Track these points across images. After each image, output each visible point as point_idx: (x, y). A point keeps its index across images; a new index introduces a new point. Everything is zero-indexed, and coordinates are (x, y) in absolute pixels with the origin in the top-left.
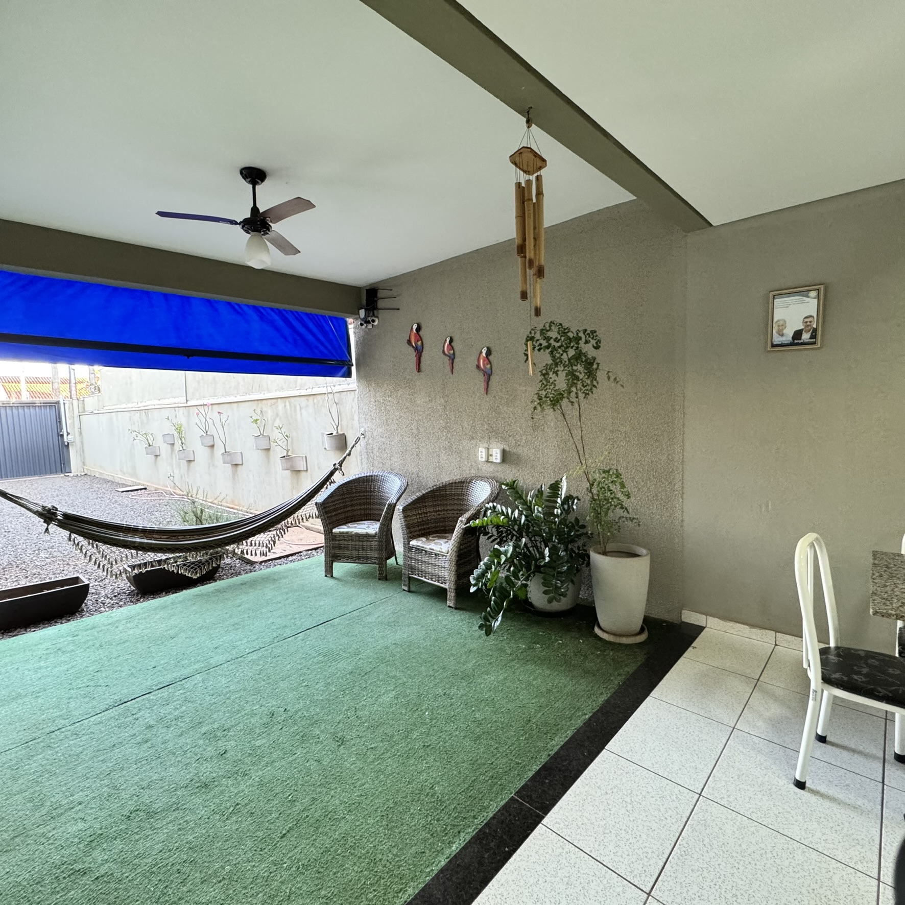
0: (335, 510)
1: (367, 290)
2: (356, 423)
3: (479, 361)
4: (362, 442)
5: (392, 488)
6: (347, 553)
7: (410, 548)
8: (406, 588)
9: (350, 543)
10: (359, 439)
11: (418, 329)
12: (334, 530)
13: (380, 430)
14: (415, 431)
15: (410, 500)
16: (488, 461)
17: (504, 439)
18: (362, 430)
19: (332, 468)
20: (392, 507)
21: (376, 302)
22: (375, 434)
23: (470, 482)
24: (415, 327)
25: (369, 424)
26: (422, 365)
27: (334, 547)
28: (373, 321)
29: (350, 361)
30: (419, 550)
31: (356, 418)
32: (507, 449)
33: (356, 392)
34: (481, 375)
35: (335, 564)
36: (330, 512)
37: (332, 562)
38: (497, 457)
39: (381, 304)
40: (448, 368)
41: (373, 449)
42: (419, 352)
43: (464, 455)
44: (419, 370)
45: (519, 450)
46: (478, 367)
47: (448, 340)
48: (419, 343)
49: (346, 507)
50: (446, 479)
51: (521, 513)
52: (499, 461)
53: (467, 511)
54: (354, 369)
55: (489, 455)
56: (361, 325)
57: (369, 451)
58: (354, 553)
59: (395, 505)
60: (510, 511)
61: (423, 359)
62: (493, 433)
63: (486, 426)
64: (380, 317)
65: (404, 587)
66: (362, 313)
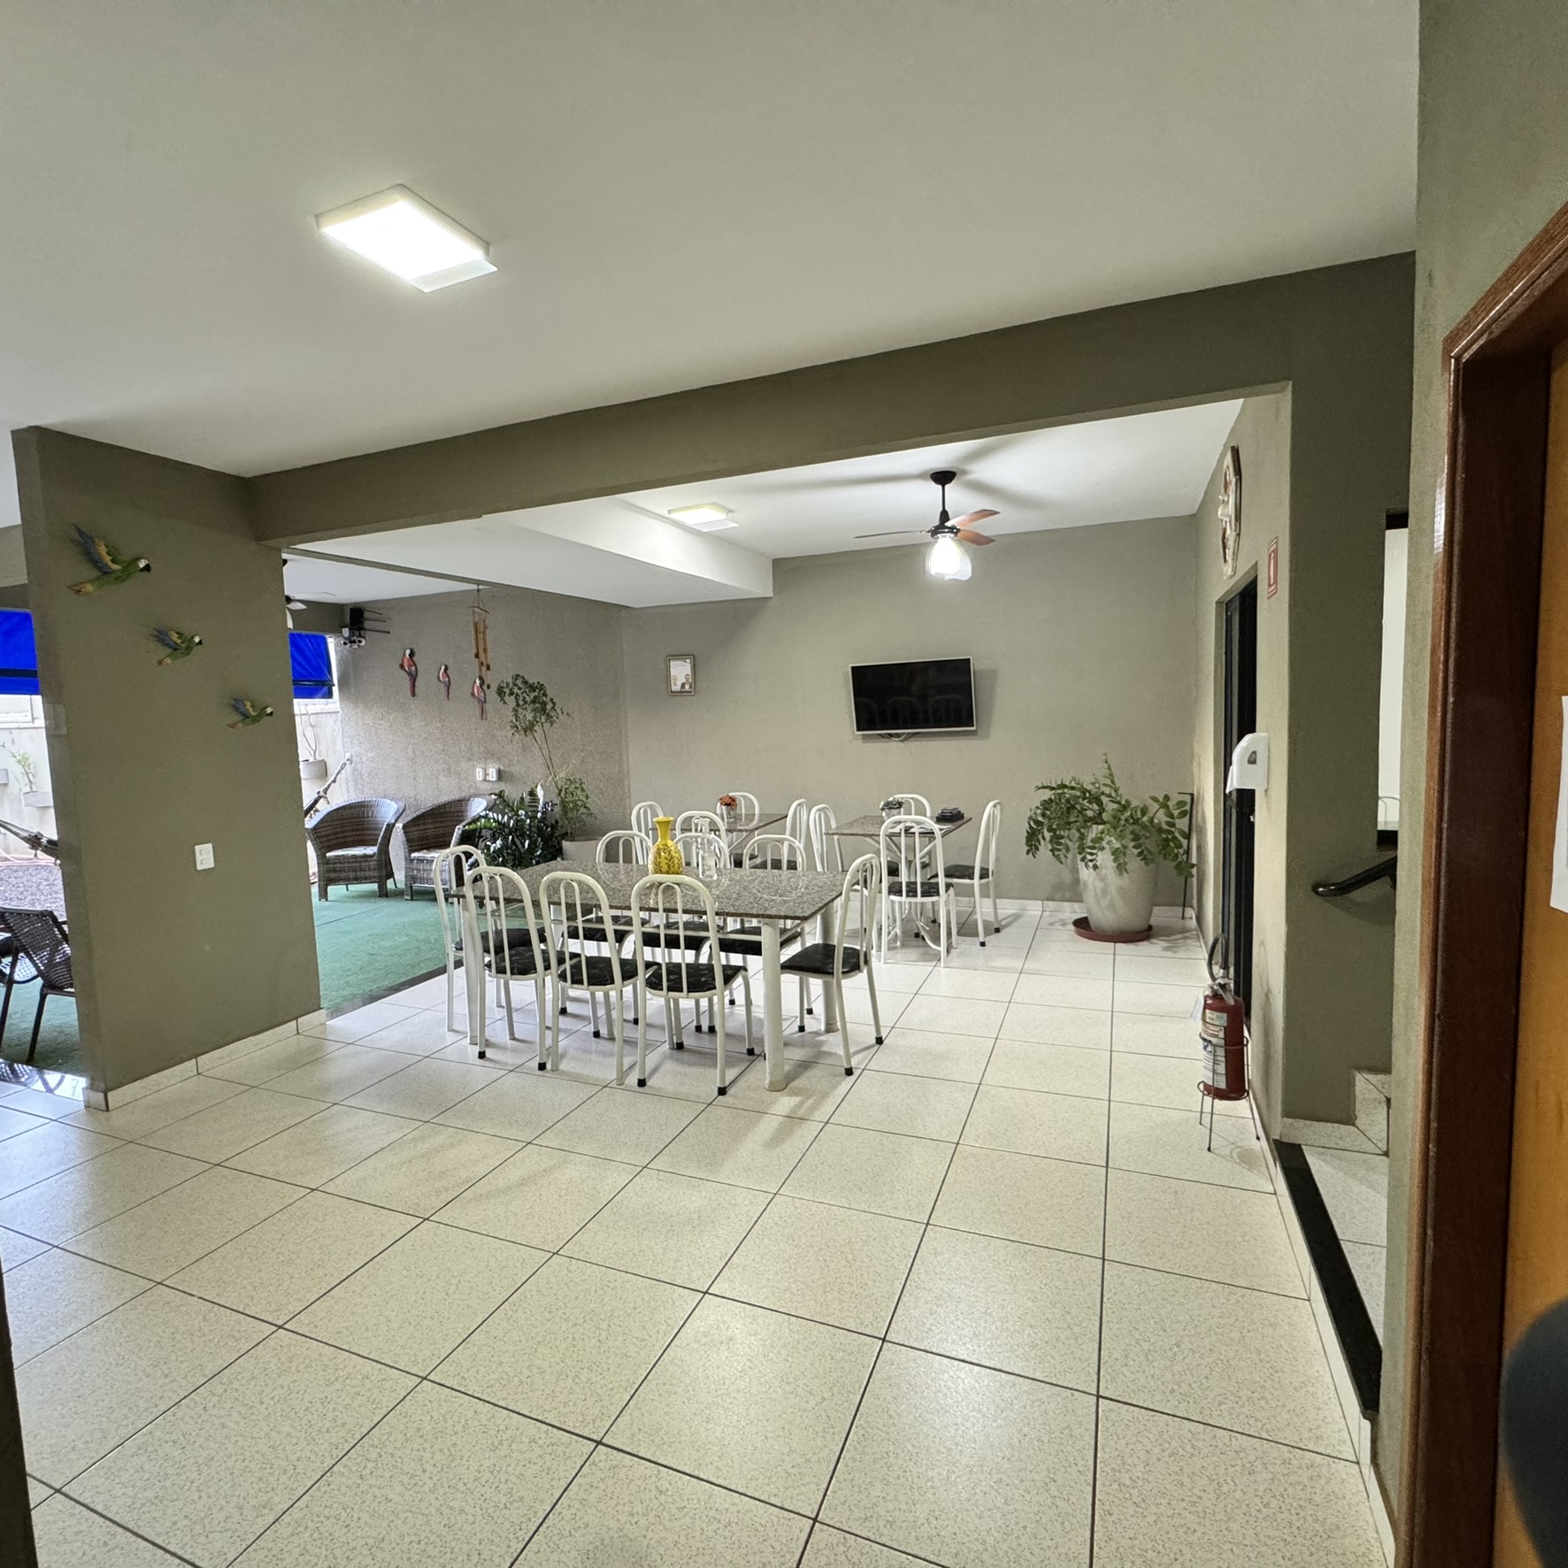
0: (326, 836)
1: (351, 609)
2: (339, 746)
3: (473, 688)
4: (348, 768)
5: (387, 811)
6: (343, 875)
7: (412, 860)
8: (409, 898)
9: (346, 865)
10: (345, 764)
11: (412, 655)
12: (328, 855)
13: (370, 755)
14: (411, 754)
15: (409, 818)
16: (485, 780)
17: (499, 760)
18: (348, 755)
19: (316, 796)
20: (390, 827)
21: (362, 622)
22: (364, 759)
23: (469, 800)
24: (408, 652)
25: (357, 749)
26: (417, 690)
27: (328, 871)
28: (360, 642)
29: (331, 681)
30: (420, 860)
31: (339, 742)
32: (502, 768)
33: (339, 715)
34: (476, 703)
35: (329, 888)
36: (322, 837)
37: (327, 885)
38: (493, 776)
39: (367, 624)
40: (444, 694)
41: (361, 774)
42: (413, 678)
43: (463, 776)
44: (413, 694)
45: (513, 769)
46: (473, 694)
47: (443, 668)
48: (413, 668)
49: (337, 833)
50: (444, 799)
51: (510, 818)
52: (495, 779)
53: (462, 821)
54: (335, 690)
55: (486, 774)
56: (345, 644)
57: (357, 777)
58: (352, 875)
59: (394, 825)
60: (500, 816)
61: (417, 684)
62: (490, 755)
63: (482, 749)
64: (367, 636)
65: (406, 897)
66: (346, 632)
